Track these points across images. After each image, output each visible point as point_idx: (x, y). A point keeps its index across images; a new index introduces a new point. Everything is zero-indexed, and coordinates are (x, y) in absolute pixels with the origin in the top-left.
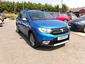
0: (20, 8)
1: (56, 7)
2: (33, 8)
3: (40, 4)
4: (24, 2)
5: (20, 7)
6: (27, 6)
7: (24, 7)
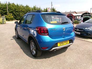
0: (3, 10)
1: (45, 11)
2: (20, 10)
3: (27, 6)
4: (8, 3)
5: (4, 8)
6: (13, 8)
7: (8, 9)
